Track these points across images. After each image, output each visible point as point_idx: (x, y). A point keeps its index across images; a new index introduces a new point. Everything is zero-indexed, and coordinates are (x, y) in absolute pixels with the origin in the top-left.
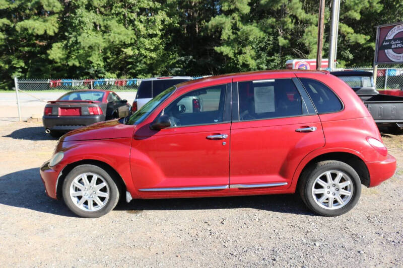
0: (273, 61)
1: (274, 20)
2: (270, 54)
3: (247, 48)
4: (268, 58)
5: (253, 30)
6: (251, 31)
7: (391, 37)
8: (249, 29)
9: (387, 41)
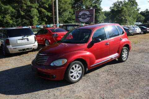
0: (18, 21)
1: (17, 4)
2: (17, 18)
3: (7, 15)
4: (16, 20)
5: (10, 8)
6: (9, 8)
7: (81, 15)
8: (8, 7)
9: (79, 16)
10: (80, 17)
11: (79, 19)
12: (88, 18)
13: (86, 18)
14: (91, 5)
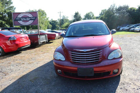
9: (19, 18)
10: (20, 20)
11: (19, 21)
12: (30, 21)
13: (28, 21)
14: (5, 11)
